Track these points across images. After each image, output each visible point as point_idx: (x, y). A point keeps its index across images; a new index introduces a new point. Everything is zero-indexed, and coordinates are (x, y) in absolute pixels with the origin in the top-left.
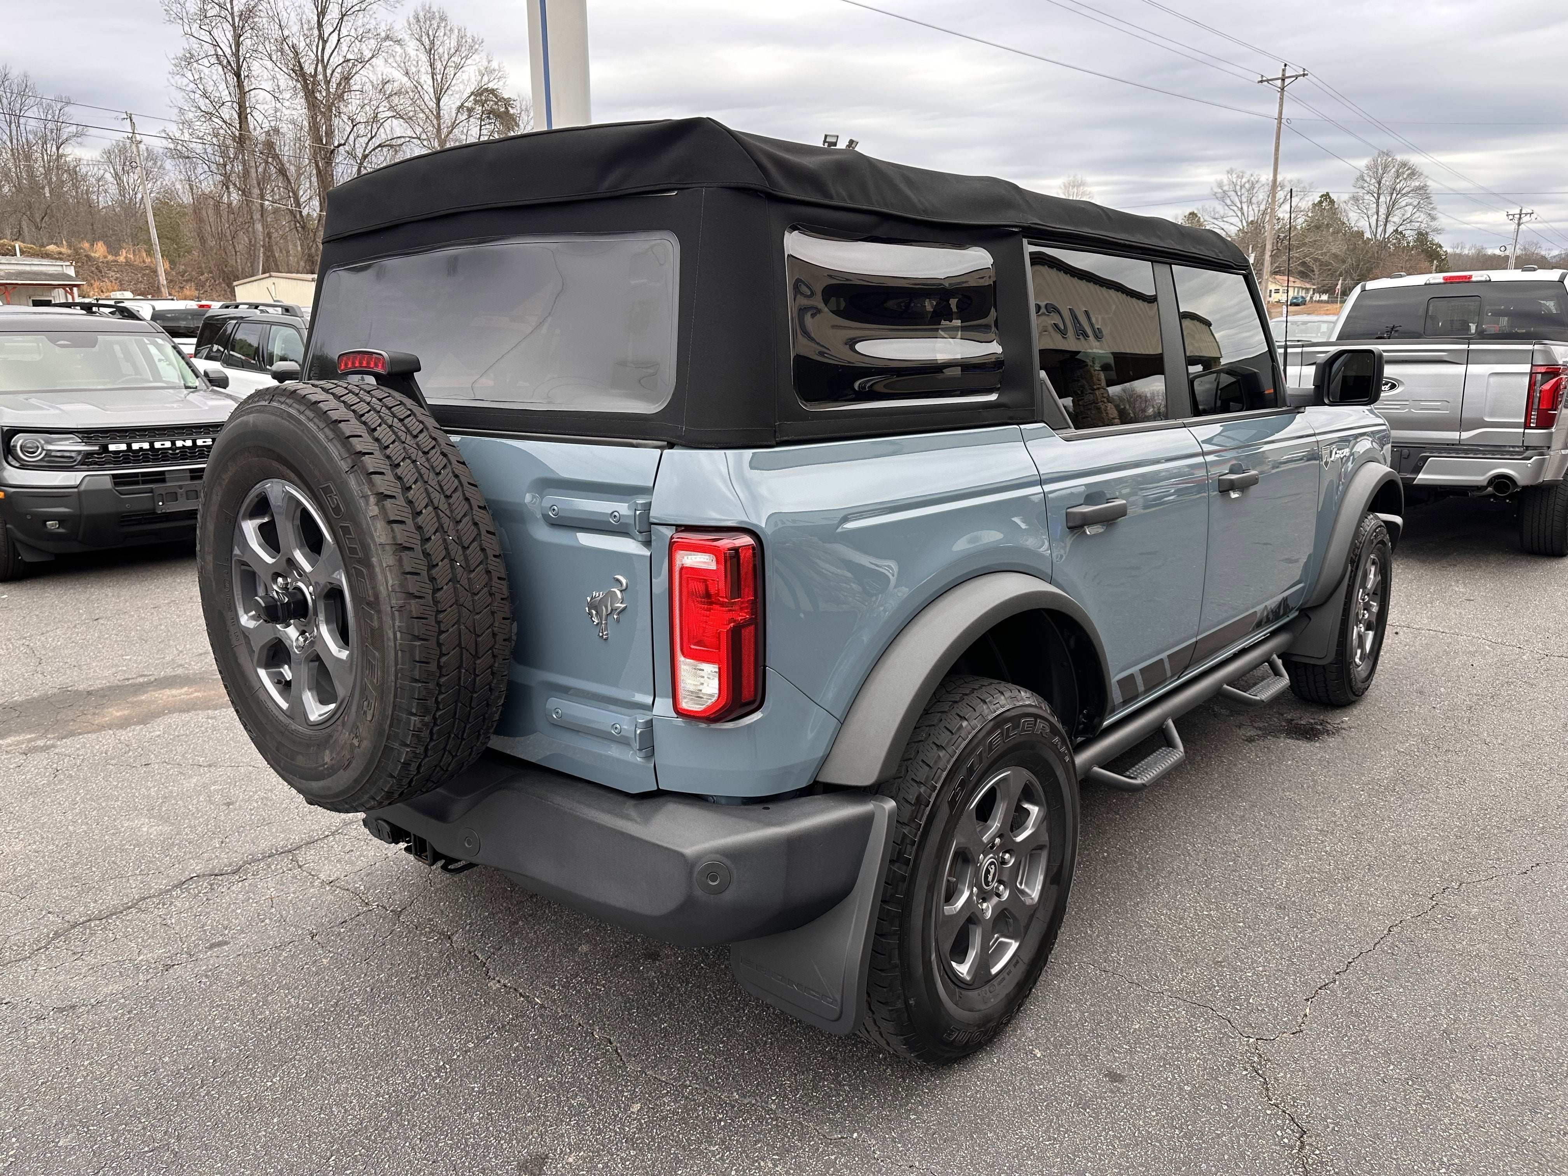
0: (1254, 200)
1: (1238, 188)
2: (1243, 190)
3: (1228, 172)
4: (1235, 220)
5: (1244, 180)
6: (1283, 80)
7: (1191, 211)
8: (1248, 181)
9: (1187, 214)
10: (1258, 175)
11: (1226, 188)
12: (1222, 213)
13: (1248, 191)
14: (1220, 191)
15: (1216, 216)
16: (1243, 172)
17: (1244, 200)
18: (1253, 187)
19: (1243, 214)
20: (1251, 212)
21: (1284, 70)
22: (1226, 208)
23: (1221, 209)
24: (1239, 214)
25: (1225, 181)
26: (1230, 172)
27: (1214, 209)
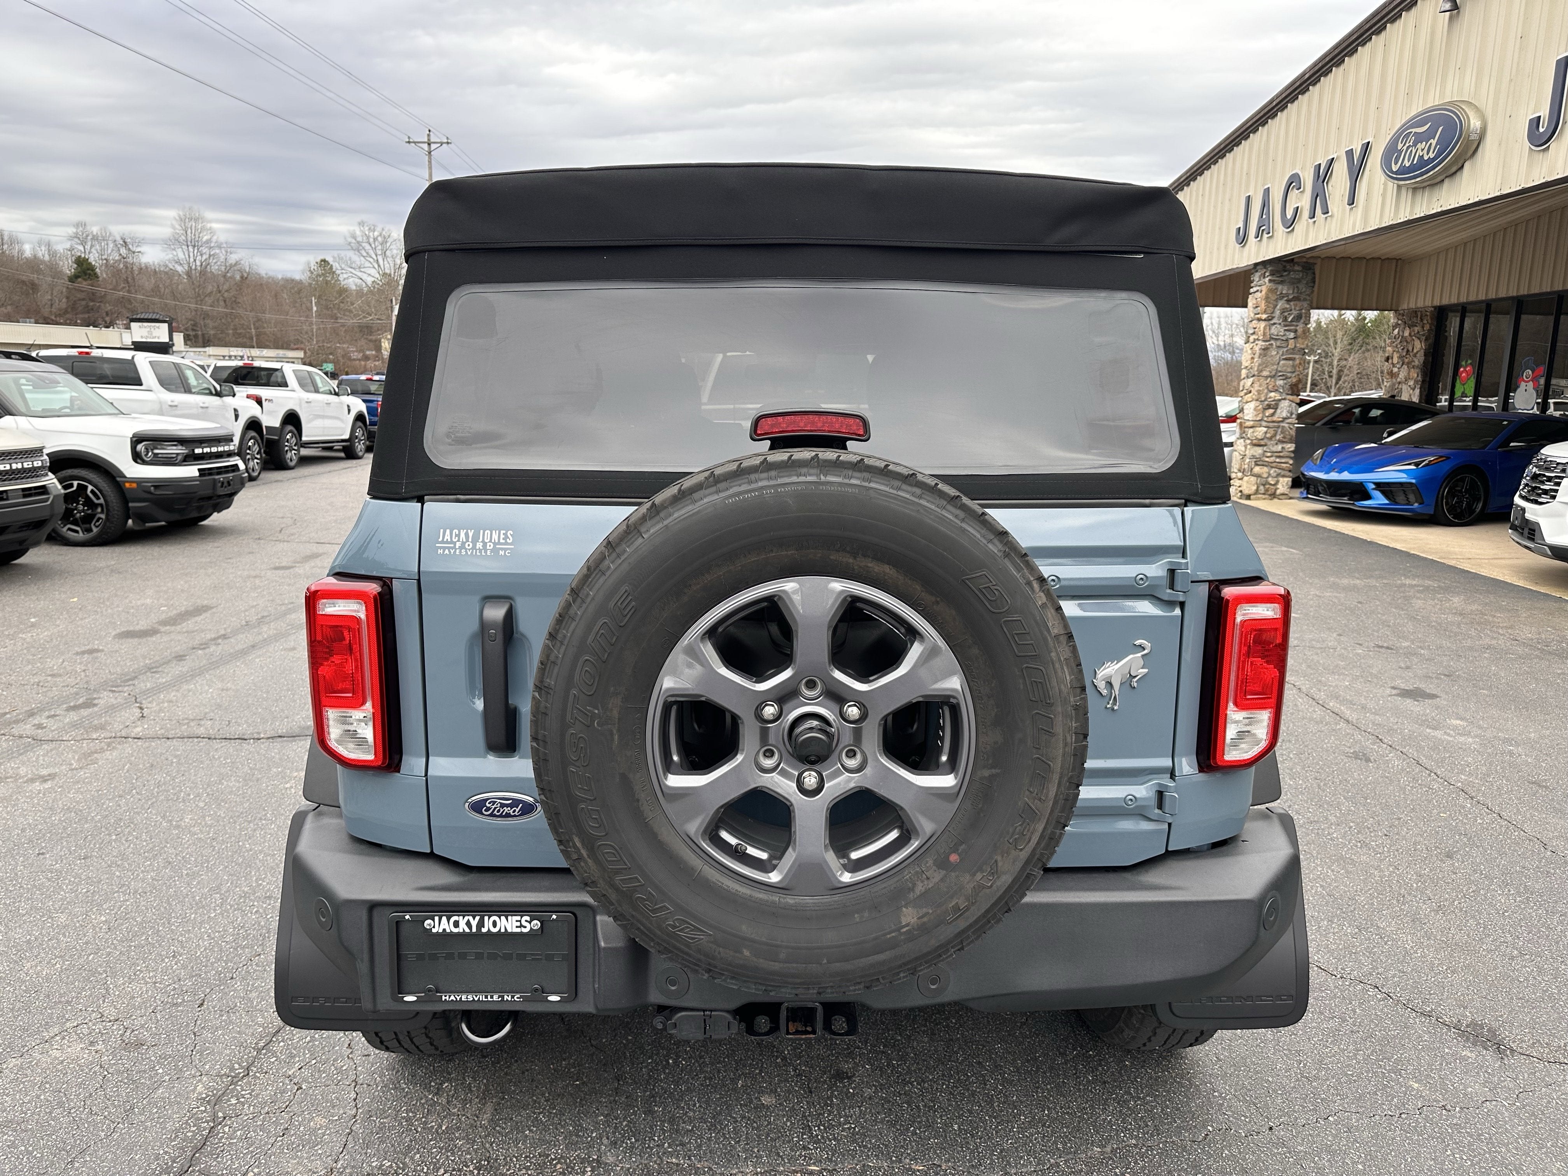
0: (388, 253)
1: (371, 240)
2: (377, 243)
3: (359, 224)
4: (373, 272)
5: (376, 234)
6: (429, 144)
7: (322, 258)
8: (381, 235)
9: (318, 261)
10: (389, 230)
11: (359, 239)
12: (358, 263)
13: (381, 244)
14: (354, 241)
15: (353, 266)
16: (374, 226)
17: (379, 252)
18: (384, 242)
19: (379, 266)
20: (387, 265)
21: (429, 135)
22: (362, 258)
23: (357, 259)
24: (376, 266)
25: (358, 233)
26: (361, 224)
27: (350, 259)
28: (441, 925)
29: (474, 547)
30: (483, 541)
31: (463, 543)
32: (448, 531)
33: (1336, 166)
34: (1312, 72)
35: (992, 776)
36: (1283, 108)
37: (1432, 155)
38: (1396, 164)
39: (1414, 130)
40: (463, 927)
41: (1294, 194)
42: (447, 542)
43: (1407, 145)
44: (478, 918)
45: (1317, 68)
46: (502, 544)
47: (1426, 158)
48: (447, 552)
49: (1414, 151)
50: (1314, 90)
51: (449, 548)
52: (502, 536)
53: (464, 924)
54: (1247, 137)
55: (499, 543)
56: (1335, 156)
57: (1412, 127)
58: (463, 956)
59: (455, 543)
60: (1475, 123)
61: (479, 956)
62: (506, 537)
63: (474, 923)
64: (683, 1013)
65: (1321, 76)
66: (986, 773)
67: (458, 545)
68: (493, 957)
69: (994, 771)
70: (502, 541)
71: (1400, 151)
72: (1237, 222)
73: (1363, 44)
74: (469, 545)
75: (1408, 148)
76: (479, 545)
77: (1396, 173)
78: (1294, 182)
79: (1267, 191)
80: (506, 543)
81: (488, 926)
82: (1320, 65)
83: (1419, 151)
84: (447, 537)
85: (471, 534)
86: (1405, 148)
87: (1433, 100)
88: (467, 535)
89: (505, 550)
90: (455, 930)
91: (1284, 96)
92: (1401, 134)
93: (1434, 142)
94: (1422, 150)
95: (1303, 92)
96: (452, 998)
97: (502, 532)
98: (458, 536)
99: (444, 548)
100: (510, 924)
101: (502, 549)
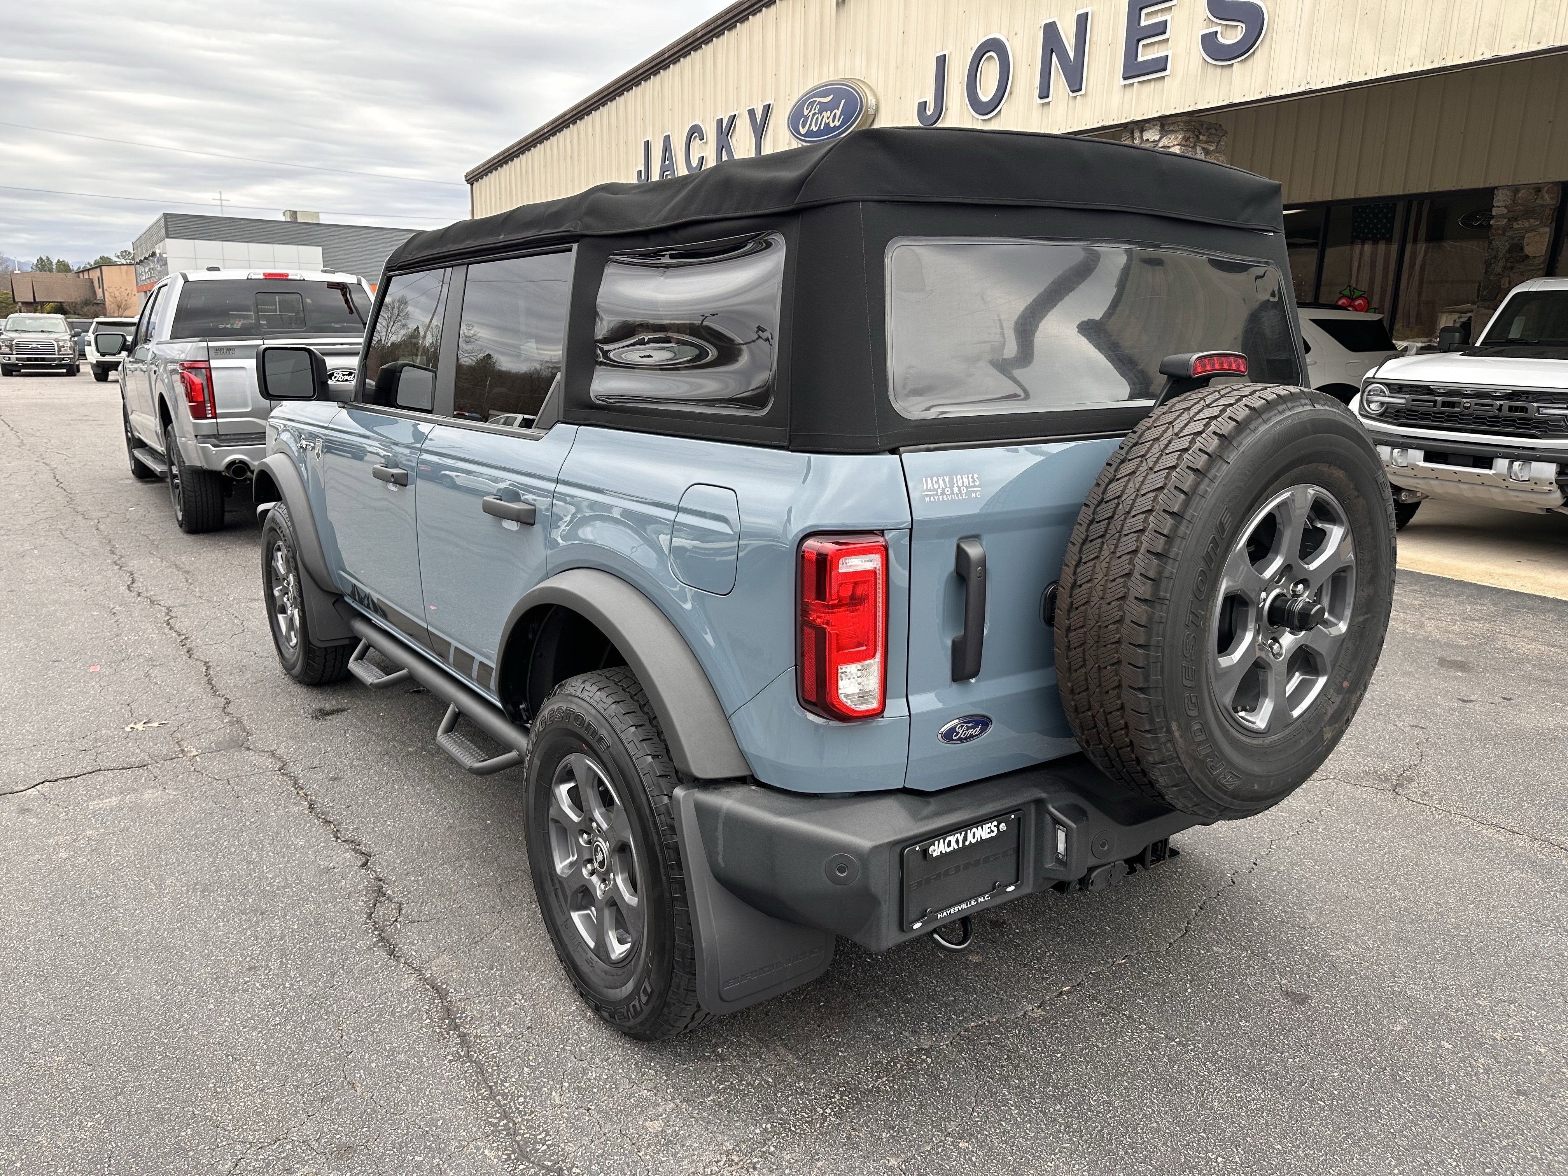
28: (938, 849)
29: (952, 493)
30: (958, 486)
31: (943, 490)
32: (929, 479)
33: (738, 122)
34: (704, 32)
35: (1366, 620)
36: (676, 61)
37: (837, 124)
38: (803, 127)
39: (818, 99)
40: (954, 845)
41: (696, 144)
42: (931, 490)
43: (813, 112)
44: (963, 833)
45: (709, 28)
46: (972, 487)
47: (832, 125)
48: (932, 499)
49: (820, 119)
50: (707, 49)
51: (933, 495)
52: (971, 480)
53: (954, 841)
54: (638, 84)
55: (971, 487)
56: (737, 113)
57: (815, 96)
58: (946, 873)
59: (937, 490)
60: (872, 101)
61: (957, 869)
62: (974, 481)
63: (961, 839)
64: (1099, 870)
65: (713, 36)
66: (1361, 619)
67: (940, 491)
68: (966, 867)
69: (1366, 616)
70: (972, 484)
71: (807, 117)
72: (636, 165)
73: (754, 13)
74: (948, 491)
75: (814, 114)
76: (956, 490)
77: (804, 135)
78: (695, 132)
79: (667, 139)
80: (975, 486)
81: (971, 839)
82: (713, 26)
83: (825, 118)
84: (930, 485)
85: (947, 479)
86: (811, 114)
87: (828, 75)
88: (944, 480)
89: (976, 492)
90: (948, 850)
91: (676, 49)
92: (806, 100)
93: (838, 112)
94: (828, 118)
95: (695, 49)
96: (945, 914)
97: (970, 476)
98: (938, 482)
99: (930, 496)
100: (983, 832)
101: (973, 491)
